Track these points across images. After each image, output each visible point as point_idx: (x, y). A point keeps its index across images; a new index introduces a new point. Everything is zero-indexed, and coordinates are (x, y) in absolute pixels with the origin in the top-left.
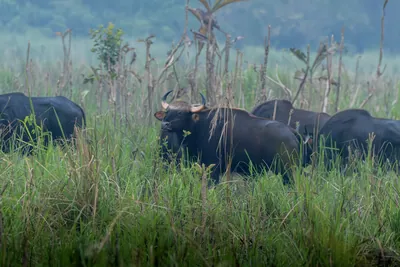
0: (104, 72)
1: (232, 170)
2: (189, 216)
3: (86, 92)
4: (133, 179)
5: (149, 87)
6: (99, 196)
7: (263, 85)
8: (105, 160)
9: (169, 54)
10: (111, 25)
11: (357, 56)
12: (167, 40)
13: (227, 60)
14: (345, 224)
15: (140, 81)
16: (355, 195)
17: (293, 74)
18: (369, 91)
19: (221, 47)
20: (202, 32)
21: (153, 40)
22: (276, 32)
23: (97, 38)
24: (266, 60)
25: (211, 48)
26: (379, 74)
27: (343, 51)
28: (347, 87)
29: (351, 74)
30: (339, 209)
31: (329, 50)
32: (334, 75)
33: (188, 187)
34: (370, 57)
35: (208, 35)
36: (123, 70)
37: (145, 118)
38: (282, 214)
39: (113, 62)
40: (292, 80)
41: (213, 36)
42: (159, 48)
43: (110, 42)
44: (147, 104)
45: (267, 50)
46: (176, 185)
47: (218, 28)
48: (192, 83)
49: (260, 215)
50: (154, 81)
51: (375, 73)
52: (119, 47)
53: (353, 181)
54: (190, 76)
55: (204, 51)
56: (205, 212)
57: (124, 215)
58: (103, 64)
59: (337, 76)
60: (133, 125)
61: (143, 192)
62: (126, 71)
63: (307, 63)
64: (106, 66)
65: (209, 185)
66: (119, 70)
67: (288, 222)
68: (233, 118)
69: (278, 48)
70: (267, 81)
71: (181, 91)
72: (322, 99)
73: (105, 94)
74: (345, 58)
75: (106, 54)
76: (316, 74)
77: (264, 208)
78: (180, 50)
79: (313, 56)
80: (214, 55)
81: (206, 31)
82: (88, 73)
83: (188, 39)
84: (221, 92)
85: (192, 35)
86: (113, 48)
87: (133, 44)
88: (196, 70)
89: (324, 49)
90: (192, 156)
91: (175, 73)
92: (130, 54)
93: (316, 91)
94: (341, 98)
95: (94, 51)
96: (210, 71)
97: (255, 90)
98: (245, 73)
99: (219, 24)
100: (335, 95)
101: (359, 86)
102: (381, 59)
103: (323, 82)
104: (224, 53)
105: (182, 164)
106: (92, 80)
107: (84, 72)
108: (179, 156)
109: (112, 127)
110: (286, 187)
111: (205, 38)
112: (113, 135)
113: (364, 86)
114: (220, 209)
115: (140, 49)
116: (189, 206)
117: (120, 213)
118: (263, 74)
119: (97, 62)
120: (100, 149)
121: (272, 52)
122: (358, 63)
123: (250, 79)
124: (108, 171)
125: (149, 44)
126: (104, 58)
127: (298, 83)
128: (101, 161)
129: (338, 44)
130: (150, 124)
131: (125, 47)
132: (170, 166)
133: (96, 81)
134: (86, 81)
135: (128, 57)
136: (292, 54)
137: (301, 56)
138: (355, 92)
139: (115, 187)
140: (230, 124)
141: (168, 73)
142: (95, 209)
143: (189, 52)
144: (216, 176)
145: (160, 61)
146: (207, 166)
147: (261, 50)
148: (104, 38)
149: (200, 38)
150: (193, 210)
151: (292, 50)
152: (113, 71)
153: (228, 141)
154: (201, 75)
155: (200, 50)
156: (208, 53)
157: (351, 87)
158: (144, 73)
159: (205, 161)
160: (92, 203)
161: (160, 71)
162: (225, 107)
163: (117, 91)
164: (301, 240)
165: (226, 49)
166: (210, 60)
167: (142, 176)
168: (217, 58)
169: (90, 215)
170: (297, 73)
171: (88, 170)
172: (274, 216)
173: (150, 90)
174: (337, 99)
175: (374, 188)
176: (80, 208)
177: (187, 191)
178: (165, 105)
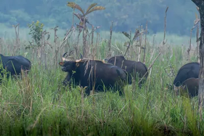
0: (34, 43)
2: (75, 111)
3: (26, 53)
4: (48, 94)
5: (56, 51)
6: (33, 101)
7: (110, 50)
8: (36, 85)
9: (65, 35)
10: (38, 22)
11: (154, 35)
12: (64, 28)
13: (92, 38)
14: (149, 114)
15: (52, 48)
16: (153, 100)
17: (123, 44)
18: (159, 51)
19: (90, 31)
20: (81, 25)
21: (57, 28)
22: (116, 24)
23: (31, 28)
24: (111, 37)
25: (85, 32)
26: (164, 43)
27: (147, 33)
28: (149, 50)
29: (151, 44)
30: (145, 107)
31: (140, 32)
32: (143, 44)
33: (75, 98)
34: (159, 36)
35: (84, 26)
36: (43, 43)
37: (54, 65)
38: (119, 109)
39: (39, 39)
40: (123, 46)
41: (86, 26)
42: (60, 32)
43: (37, 30)
44: (55, 58)
45: (111, 33)
46: (69, 96)
47: (88, 22)
48: (76, 49)
49: (108, 110)
50: (58, 48)
51: (162, 43)
52: (42, 32)
53: (152, 94)
54: (75, 45)
55: (82, 33)
56: (83, 110)
57: (45, 110)
58: (34, 40)
60: (49, 68)
61: (54, 100)
62: (45, 43)
63: (130, 38)
64: (36, 41)
65: (85, 96)
66: (42, 43)
67: (122, 113)
68: (96, 64)
69: (117, 31)
70: (111, 47)
71: (71, 52)
72: (137, 55)
73: (35, 54)
74: (148, 36)
75: (35, 35)
76: (134, 44)
77: (111, 107)
78: (70, 33)
79: (133, 35)
80: (86, 36)
81: (83, 23)
82: (28, 44)
83: (74, 28)
84: (90, 52)
85: (76, 26)
86: (39, 32)
87: (48, 30)
88: (78, 43)
89: (138, 32)
90: (77, 83)
91: (68, 44)
92: (47, 34)
93: (134, 52)
94: (146, 55)
95: (30, 34)
96: (84, 43)
97: (106, 51)
98: (101, 44)
99: (89, 21)
100: (143, 54)
101: (154, 49)
102: (165, 36)
103: (138, 47)
104: (91, 34)
105: (72, 87)
106: (29, 47)
107: (25, 44)
108: (70, 83)
109: (38, 69)
110: (121, 97)
111: (82, 27)
112: (39, 73)
113: (157, 49)
114: (90, 108)
115: (52, 33)
116: (75, 106)
117: (43, 110)
118: (109, 44)
119: (31, 39)
120: (33, 80)
121: (114, 33)
122: (154, 38)
123: (103, 47)
124: (37, 90)
125: (56, 30)
126: (35, 37)
127: (126, 48)
128: (34, 86)
129: (145, 29)
130: (57, 67)
131: (45, 32)
132: (66, 88)
133: (31, 48)
134: (26, 48)
135: (46, 37)
136: (123, 34)
137: (127, 35)
138: (152, 52)
139: (40, 98)
140: (94, 68)
141: (65, 44)
142: (31, 108)
143: (75, 33)
145: (61, 38)
146: (83, 87)
147: (109, 33)
148: (35, 28)
149: (80, 28)
150: (77, 108)
151: (123, 33)
152: (39, 43)
154: (81, 44)
155: (80, 32)
156: (83, 34)
157: (151, 50)
158: (53, 44)
160: (30, 105)
161: (61, 43)
162: (92, 60)
163: (41, 52)
164: (128, 121)
165: (92, 32)
166: (84, 37)
167: (53, 92)
168: (88, 37)
169: (29, 111)
170: (125, 44)
171: (28, 90)
172: (115, 110)
173: (57, 52)
174: (144, 55)
175: (162, 97)
176: (24, 108)
177: (74, 100)
178: (64, 59)
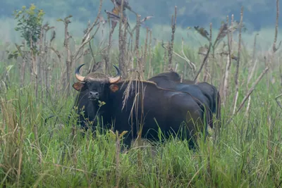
0: (26, 48)
1: (143, 136)
2: (104, 178)
3: (11, 67)
4: (53, 145)
5: (67, 63)
6: (23, 160)
7: (170, 60)
8: (28, 127)
9: (85, 32)
10: (33, 7)
11: (255, 33)
12: (83, 19)
13: (137, 38)
14: (245, 184)
15: (59, 56)
16: (253, 158)
17: (196, 50)
18: (266, 65)
19: (132, 26)
20: (115, 13)
21: (71, 19)
22: (182, 11)
23: (20, 18)
24: (173, 37)
25: (123, 26)
26: (275, 49)
27: (241, 29)
28: (246, 62)
29: (250, 50)
30: (239, 171)
31: (230, 28)
32: (235, 51)
33: (103, 152)
34: (266, 35)
35: (121, 15)
36: (43, 47)
37: (63, 90)
38: (188, 176)
39: (35, 40)
40: (196, 55)
41: (125, 15)
42: (76, 27)
43: (32, 21)
44: (66, 77)
45: (173, 29)
46: (92, 150)
47: (129, 8)
48: (106, 59)
49: (168, 177)
50: (72, 57)
51: (271, 49)
52: (40, 26)
53: (252, 147)
54: (104, 52)
55: (117, 29)
56: (119, 175)
57: (46, 177)
58: (26, 42)
59: (237, 51)
60: (53, 97)
61: (63, 156)
62: (46, 48)
63: (209, 40)
64: (29, 43)
65: (122, 149)
66: (41, 47)
67: (193, 183)
68: (144, 90)
69: (184, 26)
70: (173, 55)
71: (96, 65)
72: (223, 72)
73: (27, 69)
74: (244, 36)
75: (29, 32)
76: (218, 50)
77: (172, 171)
78: (95, 28)
79: (215, 34)
80: (125, 33)
81: (119, 9)
82: (13, 49)
83: (102, 19)
84: (132, 66)
85: (106, 15)
86: (34, 27)
87: (52, 22)
88: (109, 47)
89: (225, 28)
90: (107, 123)
91: (90, 49)
92: (50, 31)
93: (218, 65)
94: (241, 71)
95: (17, 29)
96: (122, 48)
97: (163, 64)
98: (154, 49)
99: (130, 5)
100: (235, 68)
101: (256, 61)
102: (276, 36)
103: (225, 57)
104: (135, 31)
105: (97, 132)
106: (16, 56)
107: (8, 48)
108: (95, 124)
109: (34, 98)
110: (192, 151)
111: (118, 17)
112: (35, 105)
113: (260, 61)
114: (132, 172)
115: (60, 28)
116: (104, 169)
117: (42, 175)
118: (170, 49)
119: (20, 40)
120: (24, 119)
121: (178, 30)
122: (255, 40)
123: (158, 54)
124: (31, 138)
125: (67, 23)
126: (27, 36)
127: (202, 58)
128: (24, 129)
129: (238, 22)
130: (69, 95)
131: (46, 25)
132: (86, 133)
133: (19, 56)
134: (11, 56)
135: (48, 35)
136: (196, 32)
137: (204, 33)
138: (253, 66)
139: (38, 152)
140: (141, 95)
141: (85, 49)
142: (19, 171)
143: (104, 30)
144: (128, 142)
145: (77, 39)
146: (120, 133)
147: (168, 29)
148: (27, 18)
149: (113, 18)
150: (108, 173)
151: (196, 28)
152: (35, 47)
153: (140, 110)
154: (114, 51)
155: (113, 27)
156: (120, 31)
157: (250, 62)
158: (62, 50)
159: (119, 128)
160: (17, 167)
161: (77, 48)
162: (137, 80)
163: (39, 65)
165: (137, 28)
166: (122, 39)
167: (62, 143)
168: (128, 35)
169: (15, 177)
170: (201, 49)
171: (13, 136)
172: (180, 178)
173: (69, 64)
174: (237, 72)
175: (270, 152)
176: (5, 172)
177: (101, 157)
